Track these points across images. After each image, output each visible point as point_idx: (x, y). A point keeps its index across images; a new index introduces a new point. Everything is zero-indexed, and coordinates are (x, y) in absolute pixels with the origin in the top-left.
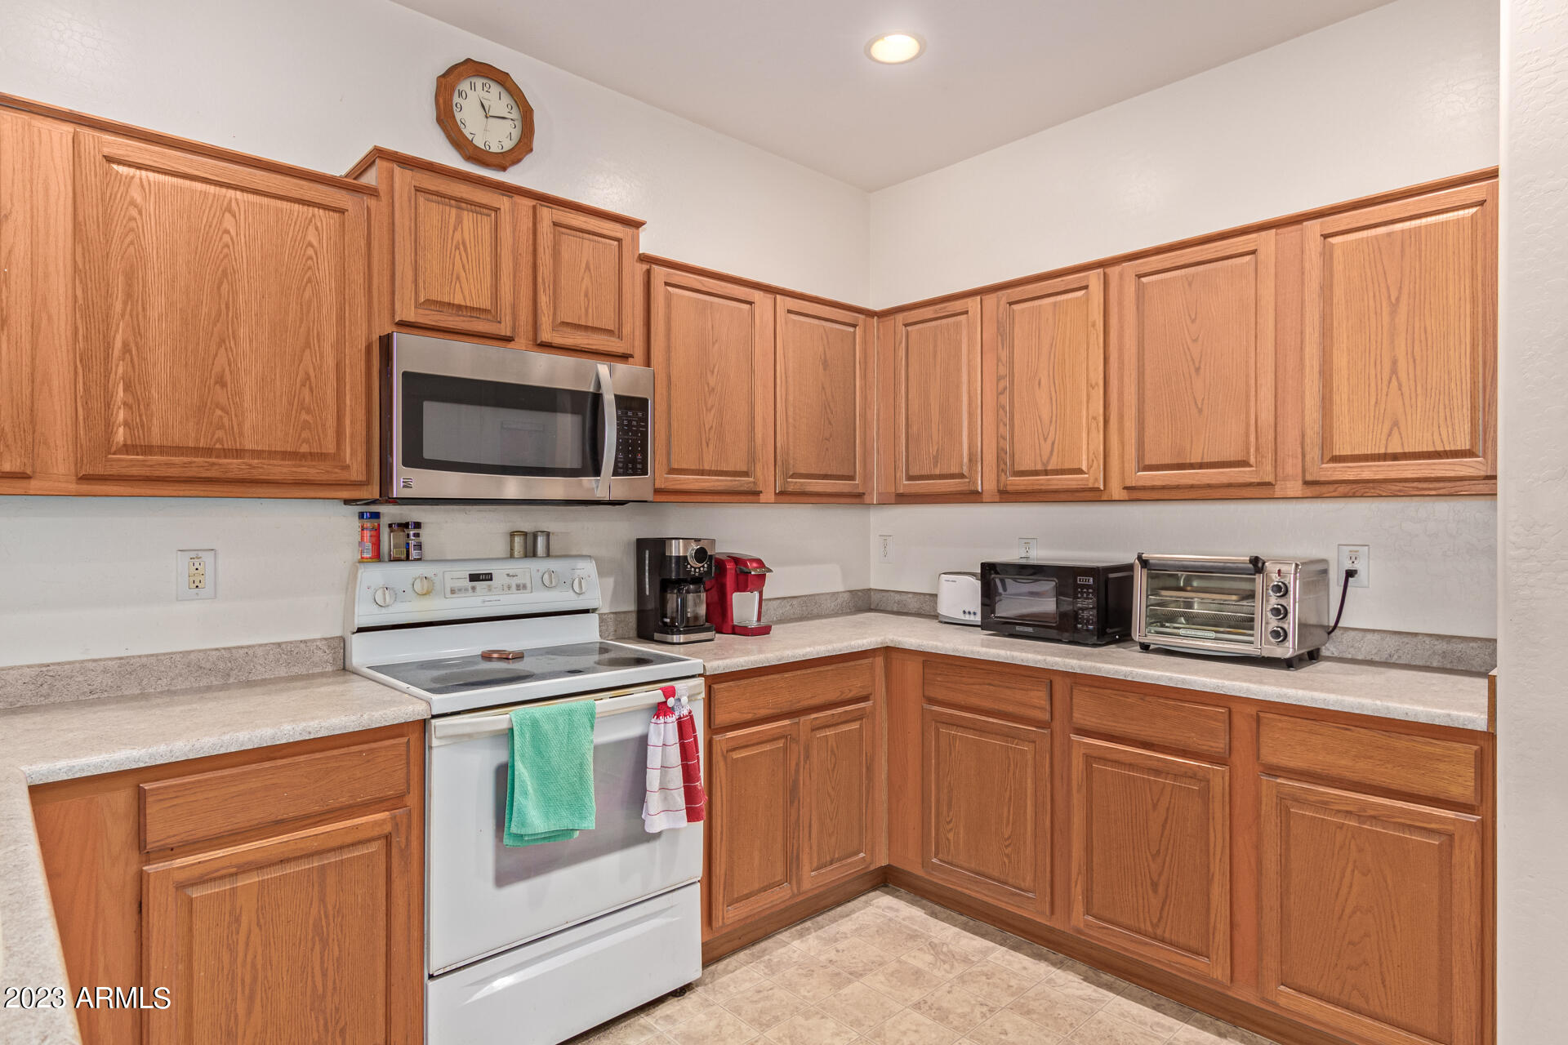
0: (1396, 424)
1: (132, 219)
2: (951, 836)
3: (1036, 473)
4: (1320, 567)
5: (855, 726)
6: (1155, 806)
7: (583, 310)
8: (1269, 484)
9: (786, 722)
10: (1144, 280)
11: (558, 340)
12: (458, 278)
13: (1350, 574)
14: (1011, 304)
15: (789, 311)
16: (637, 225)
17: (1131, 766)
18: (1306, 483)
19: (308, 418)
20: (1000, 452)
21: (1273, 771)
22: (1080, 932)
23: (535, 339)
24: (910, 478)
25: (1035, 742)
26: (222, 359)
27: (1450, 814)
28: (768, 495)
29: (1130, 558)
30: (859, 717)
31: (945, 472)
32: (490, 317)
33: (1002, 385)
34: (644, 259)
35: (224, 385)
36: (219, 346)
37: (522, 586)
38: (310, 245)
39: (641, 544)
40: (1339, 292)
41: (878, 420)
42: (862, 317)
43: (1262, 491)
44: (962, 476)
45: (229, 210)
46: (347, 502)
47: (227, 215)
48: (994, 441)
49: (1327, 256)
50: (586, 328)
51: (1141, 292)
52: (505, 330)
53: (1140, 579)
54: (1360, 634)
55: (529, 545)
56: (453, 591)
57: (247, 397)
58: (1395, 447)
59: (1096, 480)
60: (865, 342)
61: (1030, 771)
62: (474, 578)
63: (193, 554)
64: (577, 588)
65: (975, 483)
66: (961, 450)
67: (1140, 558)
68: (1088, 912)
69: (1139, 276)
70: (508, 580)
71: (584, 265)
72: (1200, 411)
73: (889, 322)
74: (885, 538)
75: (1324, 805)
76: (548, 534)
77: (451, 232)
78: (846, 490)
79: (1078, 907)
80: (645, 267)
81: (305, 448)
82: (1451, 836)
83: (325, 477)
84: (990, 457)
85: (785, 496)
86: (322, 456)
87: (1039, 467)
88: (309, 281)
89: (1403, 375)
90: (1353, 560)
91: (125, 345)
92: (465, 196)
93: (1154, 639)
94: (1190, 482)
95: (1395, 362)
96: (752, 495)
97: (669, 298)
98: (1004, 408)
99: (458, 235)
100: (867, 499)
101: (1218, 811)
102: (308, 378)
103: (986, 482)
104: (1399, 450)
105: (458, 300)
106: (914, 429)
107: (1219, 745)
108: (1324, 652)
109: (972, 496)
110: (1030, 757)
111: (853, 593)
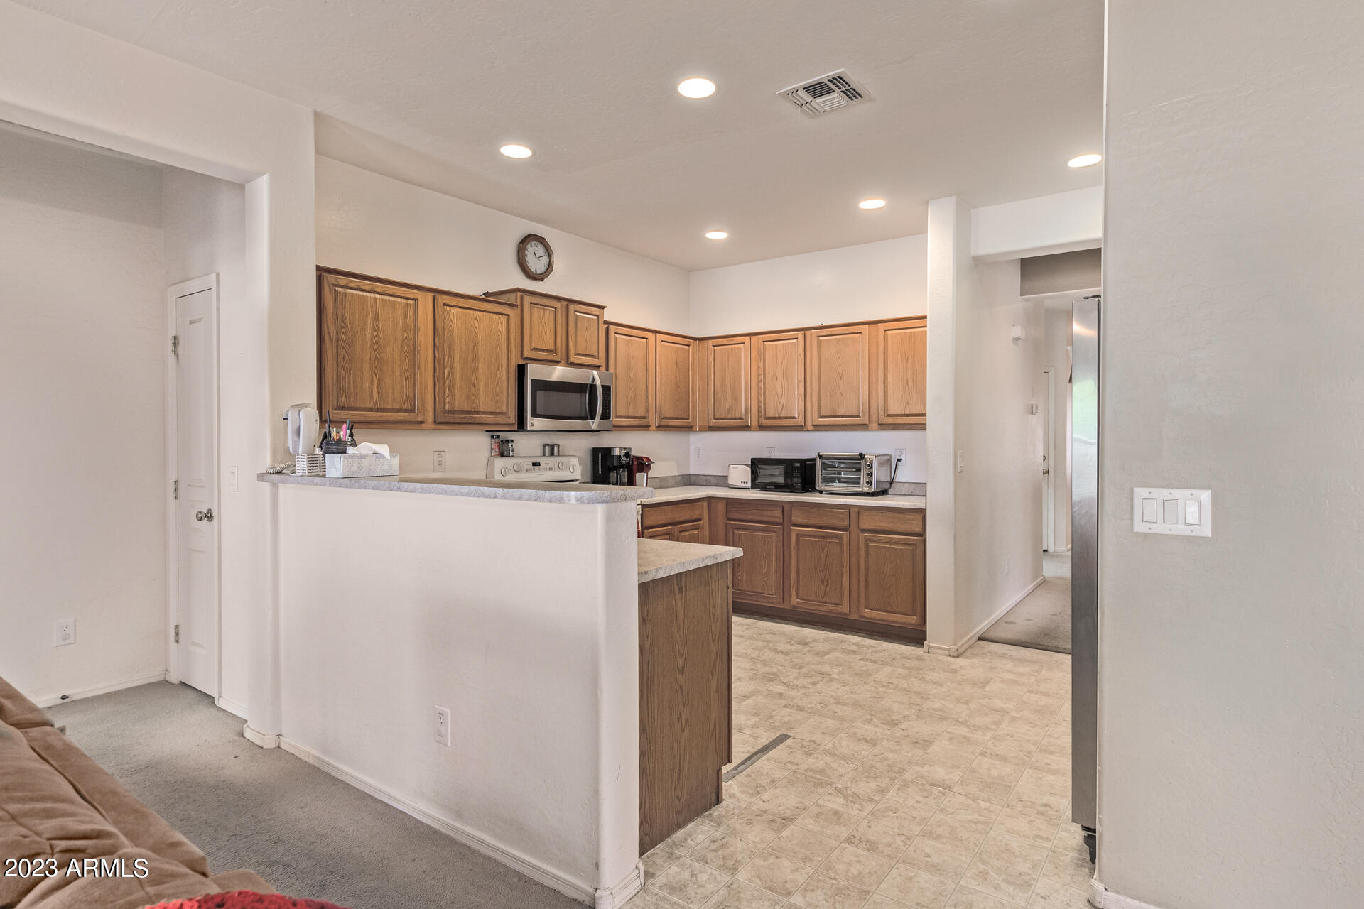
0: (907, 403)
1: (451, 326)
2: (739, 578)
3: (775, 418)
4: (888, 457)
5: (696, 532)
6: (823, 551)
8: (866, 425)
9: (670, 527)
10: (821, 338)
11: (576, 361)
12: (544, 338)
13: (899, 460)
14: (764, 342)
15: (662, 341)
16: (602, 308)
17: (814, 536)
18: (879, 424)
19: (498, 398)
20: (759, 407)
21: (864, 531)
22: (794, 607)
23: (568, 361)
24: (715, 419)
25: (776, 532)
26: (474, 377)
27: (915, 538)
28: (653, 427)
29: (815, 456)
30: (697, 528)
31: (733, 416)
32: (553, 353)
33: (760, 377)
34: (606, 322)
35: (475, 387)
36: (474, 372)
37: (552, 468)
38: (499, 330)
39: (595, 451)
40: (889, 352)
41: (699, 390)
42: (692, 341)
43: (864, 427)
44: (741, 419)
45: (476, 319)
46: (487, 431)
47: (476, 322)
48: (757, 403)
49: (886, 337)
50: (586, 355)
51: (819, 343)
52: (559, 358)
53: (819, 464)
54: (902, 484)
55: (551, 450)
56: (527, 470)
57: (481, 391)
58: (908, 412)
59: (801, 422)
60: (693, 353)
61: (774, 544)
62: (534, 464)
63: (439, 453)
64: (572, 470)
65: (748, 423)
66: (741, 406)
67: (818, 454)
68: (798, 598)
69: (819, 337)
70: (546, 466)
71: (585, 328)
72: (842, 394)
73: (705, 343)
74: (698, 448)
75: (879, 541)
76: (558, 445)
77: (541, 319)
78: (686, 425)
79: (794, 596)
80: (606, 326)
81: (497, 411)
82: (915, 545)
83: (491, 422)
84: (755, 410)
85: (660, 427)
86: (501, 413)
87: (777, 416)
88: (499, 344)
89: (910, 385)
90: (900, 455)
91: (449, 373)
92: (546, 304)
93: (824, 487)
94: (838, 423)
95: (907, 381)
96: (646, 427)
97: (616, 338)
98: (761, 388)
99: (543, 320)
100: (694, 428)
101: (846, 549)
102: (498, 382)
103: (752, 420)
104: (909, 413)
105: (544, 347)
106: (718, 396)
107: (845, 524)
108: (890, 492)
109: (746, 428)
110: (774, 538)
111: (682, 476)
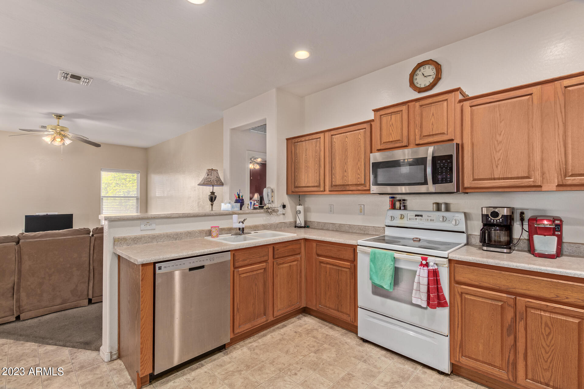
7: (431, 129)
11: (422, 142)
12: (391, 134)
15: (567, 87)
19: (359, 176)
23: (415, 144)
26: (346, 167)
28: (549, 187)
32: (400, 142)
34: (460, 101)
35: (346, 172)
36: (345, 164)
37: (432, 220)
38: (359, 138)
45: (347, 137)
47: (347, 138)
50: (433, 135)
52: (404, 144)
55: (439, 207)
56: (409, 219)
57: (349, 174)
62: (417, 216)
64: (454, 223)
70: (428, 218)
71: (431, 114)
76: (447, 204)
77: (389, 122)
80: (462, 104)
81: (358, 183)
83: (362, 189)
86: (361, 184)
88: (359, 146)
92: (393, 111)
99: (391, 122)
102: (359, 168)
105: (391, 140)
